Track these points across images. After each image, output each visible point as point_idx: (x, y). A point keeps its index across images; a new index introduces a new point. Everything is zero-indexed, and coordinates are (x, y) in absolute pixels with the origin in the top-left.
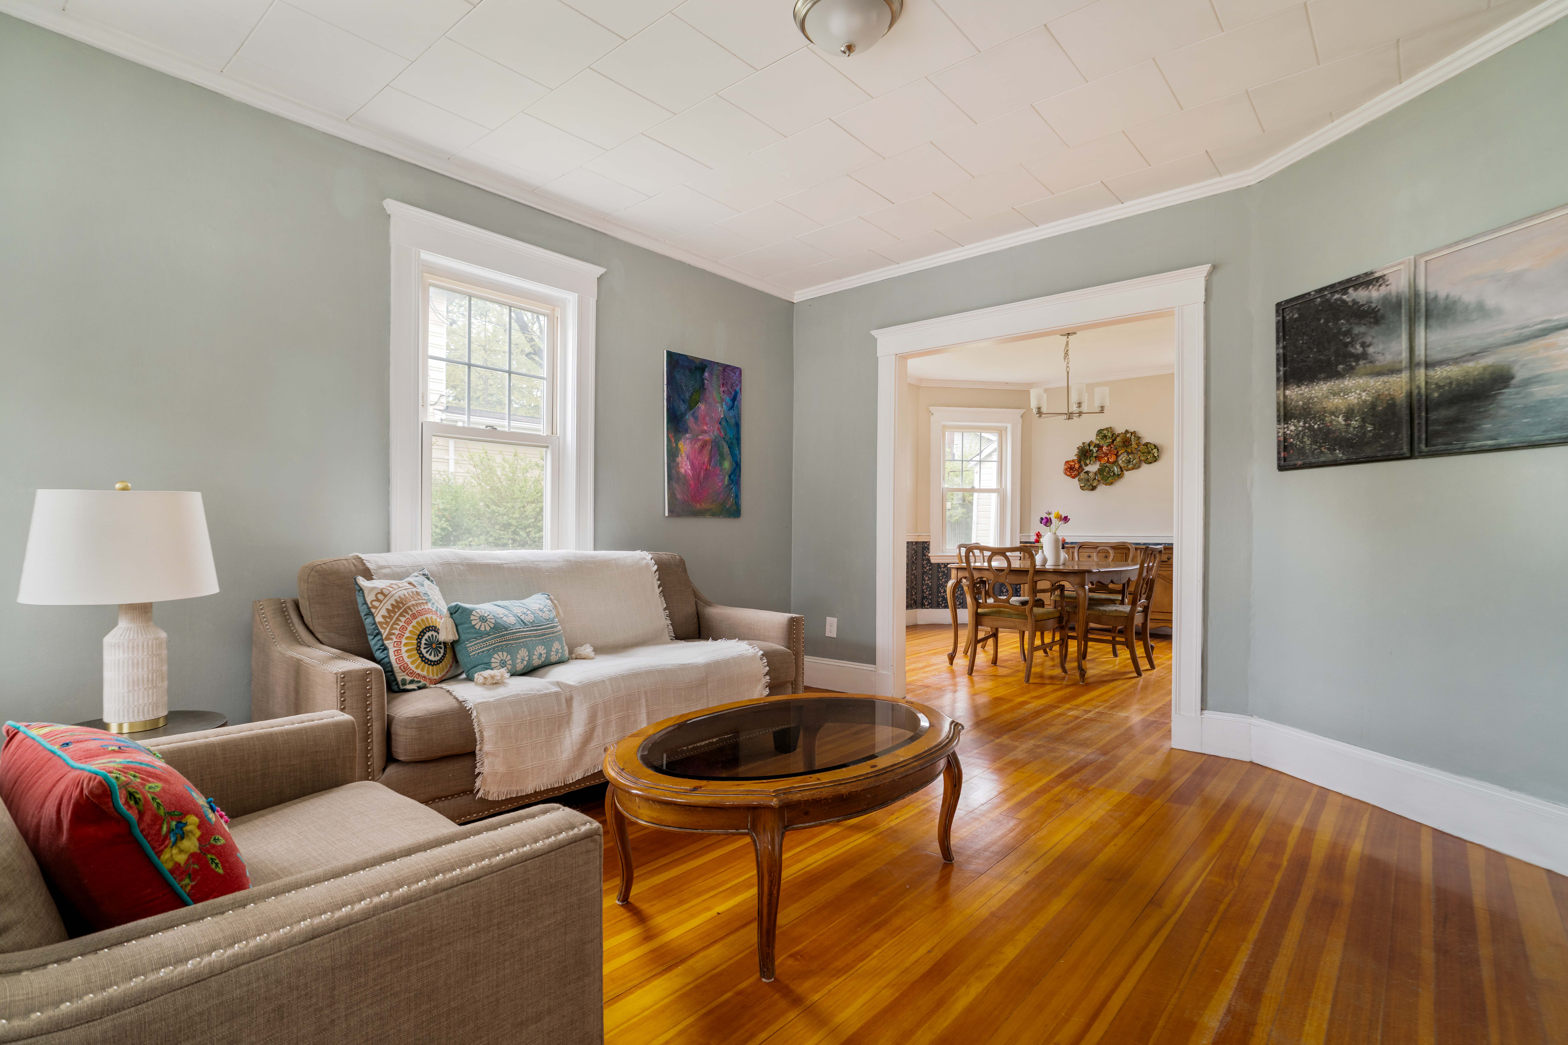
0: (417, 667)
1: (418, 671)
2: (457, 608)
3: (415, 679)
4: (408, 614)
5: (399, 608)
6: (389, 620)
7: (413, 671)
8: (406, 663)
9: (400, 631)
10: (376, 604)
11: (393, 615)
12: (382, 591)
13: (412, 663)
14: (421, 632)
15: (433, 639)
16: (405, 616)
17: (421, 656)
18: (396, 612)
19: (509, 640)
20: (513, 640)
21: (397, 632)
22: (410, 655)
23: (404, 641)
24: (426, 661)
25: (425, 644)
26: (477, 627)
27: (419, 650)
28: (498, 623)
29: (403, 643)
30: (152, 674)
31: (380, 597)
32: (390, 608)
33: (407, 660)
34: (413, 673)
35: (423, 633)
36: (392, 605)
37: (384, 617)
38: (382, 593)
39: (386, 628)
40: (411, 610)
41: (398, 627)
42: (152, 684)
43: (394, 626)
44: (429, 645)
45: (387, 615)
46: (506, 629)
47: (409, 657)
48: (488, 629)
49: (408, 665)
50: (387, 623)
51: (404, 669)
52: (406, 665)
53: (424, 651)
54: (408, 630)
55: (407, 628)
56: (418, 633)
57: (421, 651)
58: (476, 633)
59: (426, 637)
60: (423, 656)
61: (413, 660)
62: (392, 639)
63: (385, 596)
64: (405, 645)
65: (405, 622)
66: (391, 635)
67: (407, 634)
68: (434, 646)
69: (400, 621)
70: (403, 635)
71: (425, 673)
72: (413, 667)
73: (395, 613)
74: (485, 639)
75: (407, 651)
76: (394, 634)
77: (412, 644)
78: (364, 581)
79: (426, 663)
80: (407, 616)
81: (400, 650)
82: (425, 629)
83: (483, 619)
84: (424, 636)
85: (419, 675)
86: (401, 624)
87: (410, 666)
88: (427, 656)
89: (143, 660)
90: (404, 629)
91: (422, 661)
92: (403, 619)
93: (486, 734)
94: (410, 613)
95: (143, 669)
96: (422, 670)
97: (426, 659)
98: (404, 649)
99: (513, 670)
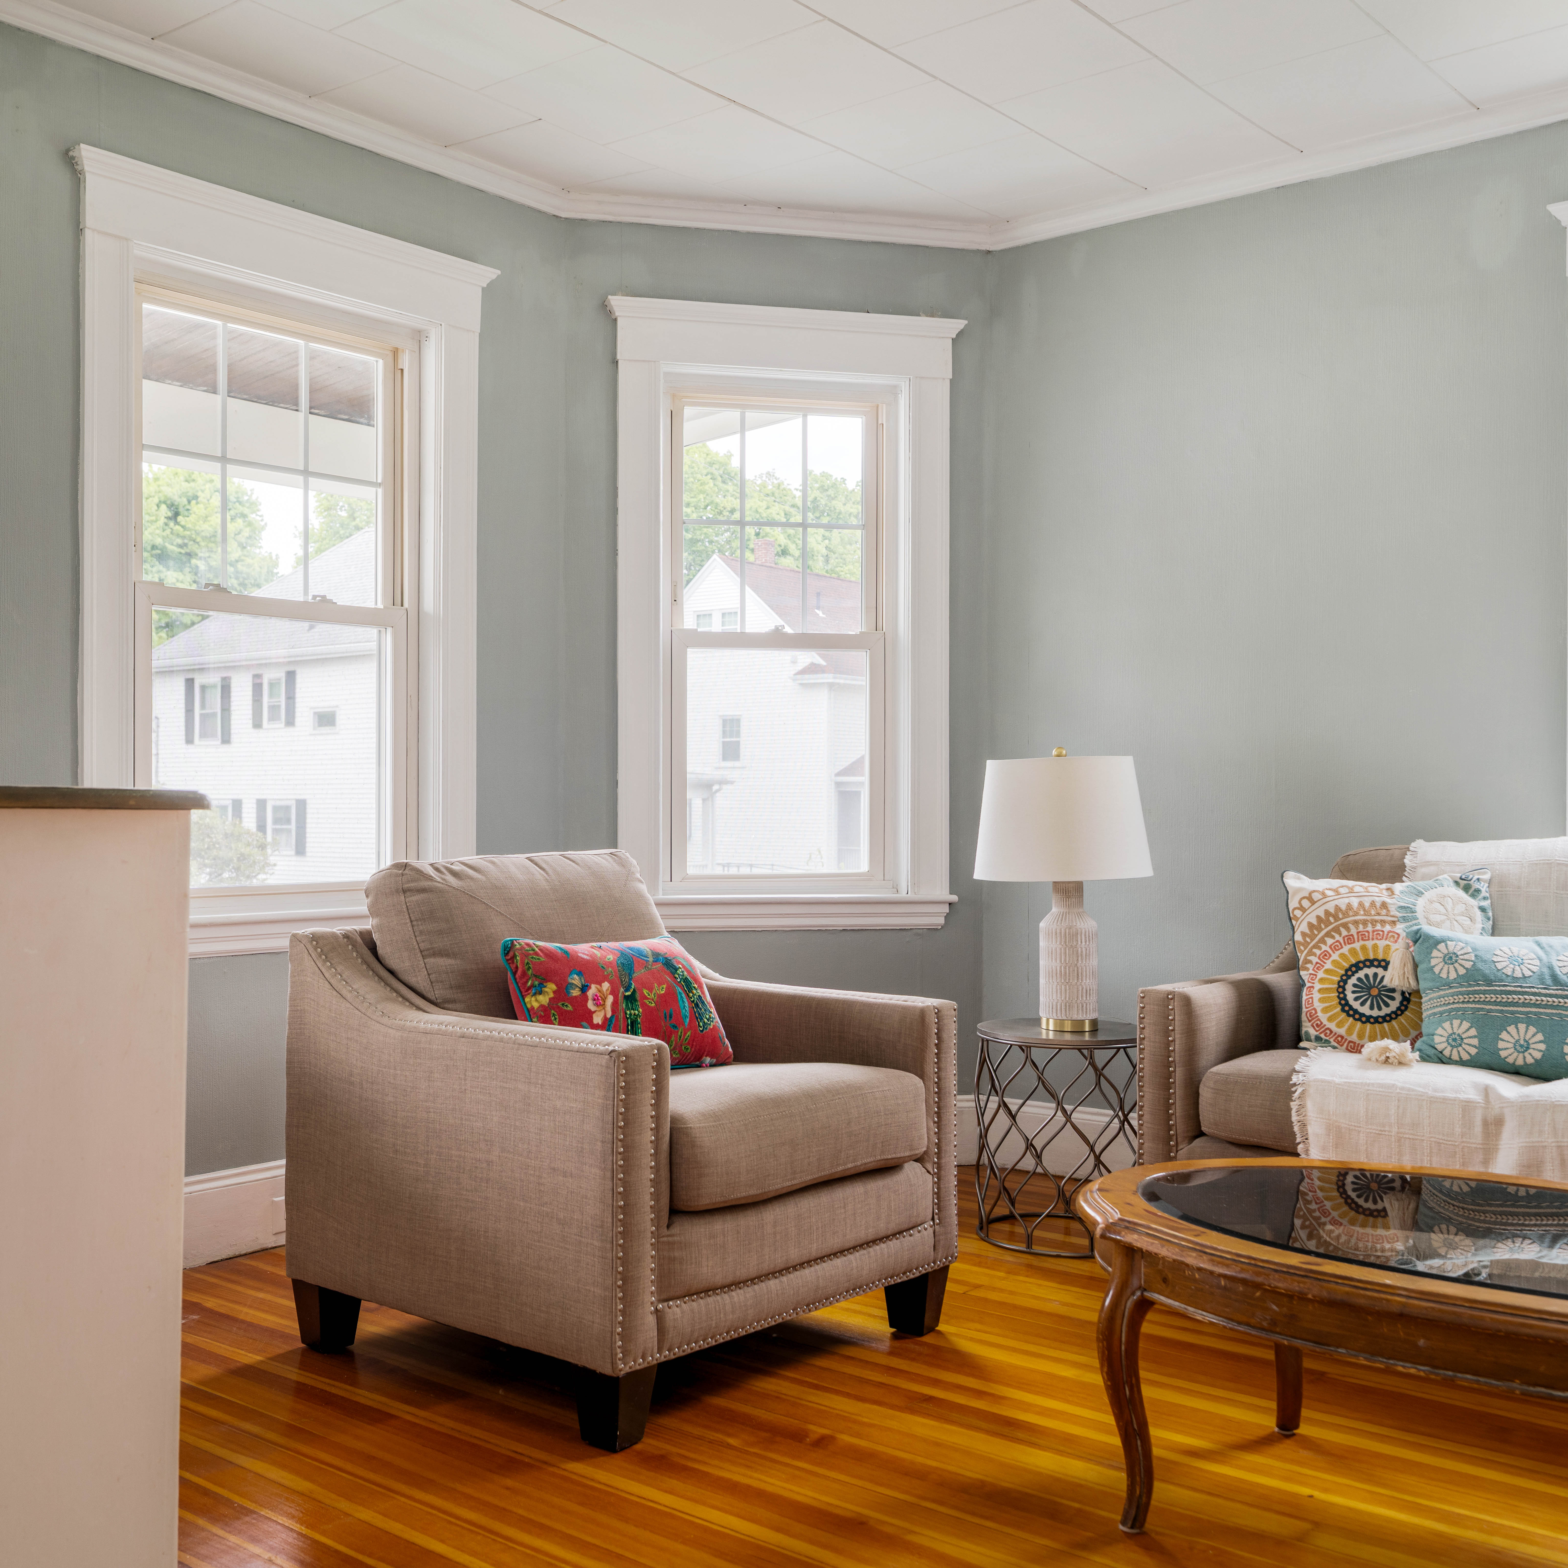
0: (1330, 1019)
1: (1332, 1026)
2: (1419, 935)
3: (1322, 1036)
4: (1340, 934)
5: (1328, 923)
6: (1308, 940)
7: (1322, 1023)
8: (1315, 1009)
9: (1319, 958)
10: (1298, 913)
11: (1316, 932)
12: (1310, 894)
13: (1325, 1010)
14: (1352, 966)
15: (1375, 980)
16: (1333, 937)
17: (1343, 1002)
18: (1323, 929)
19: (1484, 1003)
20: (1496, 1003)
21: (1314, 959)
22: (1324, 998)
23: (1321, 974)
24: (1351, 1012)
25: (1355, 985)
26: (1436, 970)
27: (1343, 992)
28: (1478, 970)
29: (1318, 977)
31: (1306, 903)
32: (1314, 921)
33: (1318, 1006)
34: (1320, 1025)
35: (1357, 967)
36: (1318, 917)
37: (1304, 934)
38: (1310, 898)
39: (1303, 951)
40: (1348, 929)
41: (1318, 952)
42: (1065, 980)
43: (1314, 950)
44: (1364, 987)
45: (1307, 931)
46: (1489, 982)
47: (1321, 1000)
48: (1453, 975)
49: (1316, 1012)
50: (1306, 944)
51: (1311, 1016)
52: (1313, 1012)
53: (1350, 997)
54: (1331, 959)
55: (1330, 956)
56: (1347, 966)
57: (1345, 995)
58: (1433, 980)
59: (1361, 974)
60: (1347, 1004)
61: (1327, 1007)
62: (1307, 969)
63: (1313, 902)
64: (1322, 980)
65: (1330, 947)
66: (1306, 963)
67: (1328, 965)
68: (1375, 992)
69: (1325, 943)
70: (1323, 966)
71: (1342, 1031)
72: (1323, 1018)
73: (1320, 930)
74: (1442, 993)
75: (1320, 991)
76: (1310, 962)
77: (1331, 982)
78: (1299, 878)
79: (1349, 1015)
80: (1337, 937)
81: (1313, 987)
82: (1364, 962)
83: (1450, 959)
84: (1356, 972)
85: (1331, 1032)
86: (1324, 948)
87: (1319, 1014)
88: (1356, 1005)
89: (1056, 949)
90: (1326, 955)
91: (1343, 1010)
92: (1330, 941)
93: (1311, 1130)
94: (1344, 933)
95: (1056, 960)
96: (1339, 1025)
97: (1351, 1008)
98: (1318, 986)
99: (1487, 1058)
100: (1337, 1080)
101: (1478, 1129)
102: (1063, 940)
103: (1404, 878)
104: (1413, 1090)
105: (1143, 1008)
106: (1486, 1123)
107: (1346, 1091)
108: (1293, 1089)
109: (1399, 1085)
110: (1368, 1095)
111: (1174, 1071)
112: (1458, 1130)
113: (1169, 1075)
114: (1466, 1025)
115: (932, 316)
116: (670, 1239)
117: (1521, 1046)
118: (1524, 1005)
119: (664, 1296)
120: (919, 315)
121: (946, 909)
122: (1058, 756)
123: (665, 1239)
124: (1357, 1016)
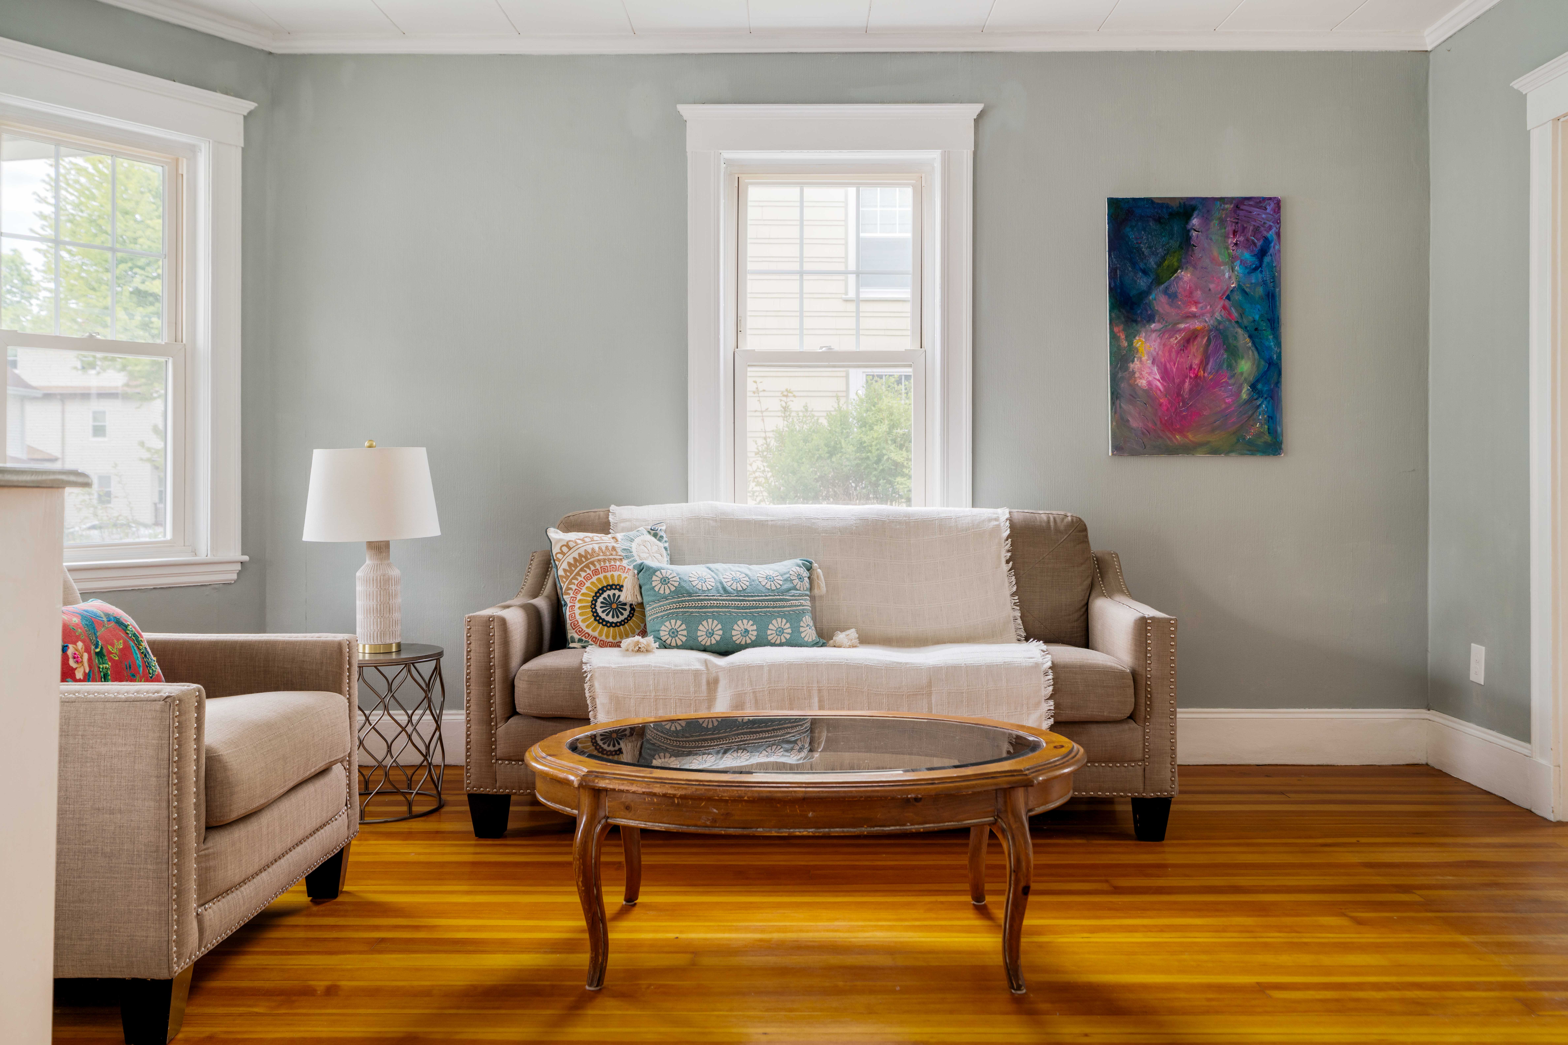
0: (587, 627)
1: (589, 631)
2: (642, 567)
3: (583, 638)
4: (590, 569)
5: (581, 562)
6: (568, 574)
7: (582, 630)
8: (577, 621)
9: (577, 586)
10: (560, 556)
11: (573, 569)
12: (567, 543)
13: (584, 621)
14: (599, 590)
15: (614, 598)
16: (585, 571)
17: (595, 614)
18: (578, 567)
19: (689, 607)
20: (695, 607)
21: (574, 587)
22: (582, 612)
23: (579, 597)
24: (601, 621)
25: (602, 603)
26: (657, 589)
27: (595, 608)
28: (683, 587)
29: (578, 599)
30: (380, 605)
31: (565, 549)
32: (572, 562)
33: (578, 617)
34: (581, 631)
35: (602, 590)
36: (574, 558)
37: (565, 570)
38: (567, 546)
39: (565, 582)
40: (595, 565)
41: (576, 582)
42: (380, 614)
43: (573, 581)
44: (607, 603)
45: (568, 568)
46: (690, 595)
47: (581, 614)
48: (667, 592)
49: (578, 623)
50: (567, 577)
51: (574, 626)
52: (576, 622)
53: (599, 610)
54: (585, 586)
55: (585, 584)
56: (596, 590)
57: (596, 610)
58: (655, 595)
59: (605, 595)
60: (598, 615)
61: (585, 619)
62: (569, 594)
63: (570, 548)
64: (580, 601)
65: (584, 578)
66: (568, 590)
67: (584, 590)
68: (614, 606)
69: (580, 576)
70: (580, 591)
71: (596, 634)
72: (583, 626)
73: (576, 567)
74: (661, 603)
75: (579, 608)
76: (571, 589)
77: (587, 601)
78: (557, 533)
79: (599, 623)
80: (588, 571)
81: (574, 606)
82: (606, 587)
83: (665, 581)
84: (602, 593)
85: (589, 635)
86: (580, 579)
87: (580, 623)
88: (603, 616)
89: (373, 592)
90: (581, 584)
91: (595, 620)
92: (583, 574)
93: (598, 701)
94: (593, 568)
95: (373, 600)
96: (594, 630)
97: (600, 618)
98: (578, 605)
99: (691, 643)
100: (613, 666)
101: (704, 687)
102: (379, 585)
103: (611, 531)
104: (662, 667)
105: (470, 629)
106: (708, 683)
107: (619, 673)
108: (585, 675)
109: (653, 665)
110: (634, 674)
111: (494, 672)
112: (692, 689)
113: (491, 675)
114: (679, 623)
115: (227, 94)
116: (206, 852)
117: (710, 633)
118: (711, 607)
119: (202, 902)
120: (216, 91)
121: (238, 567)
122: (370, 447)
123: (203, 853)
124: (604, 623)
